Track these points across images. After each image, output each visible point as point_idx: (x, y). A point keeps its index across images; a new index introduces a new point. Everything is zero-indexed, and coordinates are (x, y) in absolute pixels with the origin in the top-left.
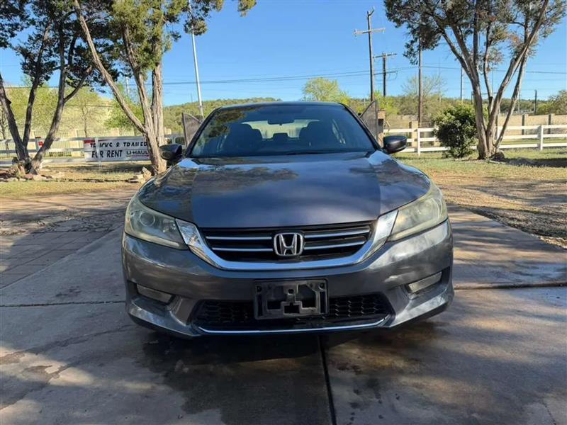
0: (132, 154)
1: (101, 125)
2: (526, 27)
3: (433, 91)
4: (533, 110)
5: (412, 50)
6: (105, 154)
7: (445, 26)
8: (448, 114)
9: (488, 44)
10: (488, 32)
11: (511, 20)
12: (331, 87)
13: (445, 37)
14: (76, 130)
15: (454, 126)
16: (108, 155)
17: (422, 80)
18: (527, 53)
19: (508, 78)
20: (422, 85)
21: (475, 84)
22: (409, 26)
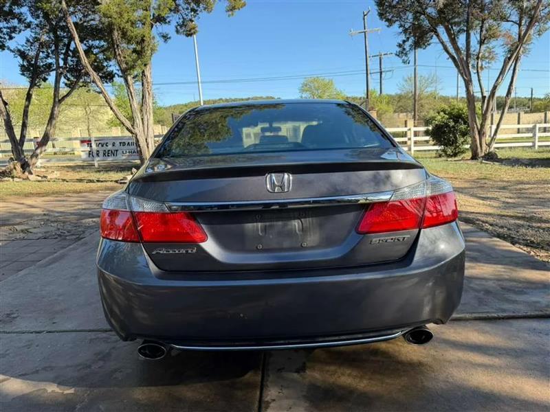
0: (128, 154)
1: (103, 124)
2: (520, 25)
3: (429, 89)
4: (529, 107)
5: (404, 49)
6: (101, 154)
7: (437, 25)
8: (442, 113)
9: (481, 43)
10: (481, 31)
11: (504, 19)
12: (327, 86)
13: (438, 36)
14: (79, 129)
15: (447, 125)
16: (104, 154)
17: (418, 79)
18: (521, 52)
19: (501, 77)
20: (418, 83)
21: (468, 83)
22: (401, 26)
